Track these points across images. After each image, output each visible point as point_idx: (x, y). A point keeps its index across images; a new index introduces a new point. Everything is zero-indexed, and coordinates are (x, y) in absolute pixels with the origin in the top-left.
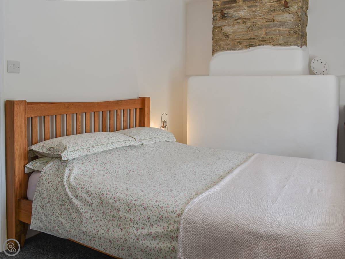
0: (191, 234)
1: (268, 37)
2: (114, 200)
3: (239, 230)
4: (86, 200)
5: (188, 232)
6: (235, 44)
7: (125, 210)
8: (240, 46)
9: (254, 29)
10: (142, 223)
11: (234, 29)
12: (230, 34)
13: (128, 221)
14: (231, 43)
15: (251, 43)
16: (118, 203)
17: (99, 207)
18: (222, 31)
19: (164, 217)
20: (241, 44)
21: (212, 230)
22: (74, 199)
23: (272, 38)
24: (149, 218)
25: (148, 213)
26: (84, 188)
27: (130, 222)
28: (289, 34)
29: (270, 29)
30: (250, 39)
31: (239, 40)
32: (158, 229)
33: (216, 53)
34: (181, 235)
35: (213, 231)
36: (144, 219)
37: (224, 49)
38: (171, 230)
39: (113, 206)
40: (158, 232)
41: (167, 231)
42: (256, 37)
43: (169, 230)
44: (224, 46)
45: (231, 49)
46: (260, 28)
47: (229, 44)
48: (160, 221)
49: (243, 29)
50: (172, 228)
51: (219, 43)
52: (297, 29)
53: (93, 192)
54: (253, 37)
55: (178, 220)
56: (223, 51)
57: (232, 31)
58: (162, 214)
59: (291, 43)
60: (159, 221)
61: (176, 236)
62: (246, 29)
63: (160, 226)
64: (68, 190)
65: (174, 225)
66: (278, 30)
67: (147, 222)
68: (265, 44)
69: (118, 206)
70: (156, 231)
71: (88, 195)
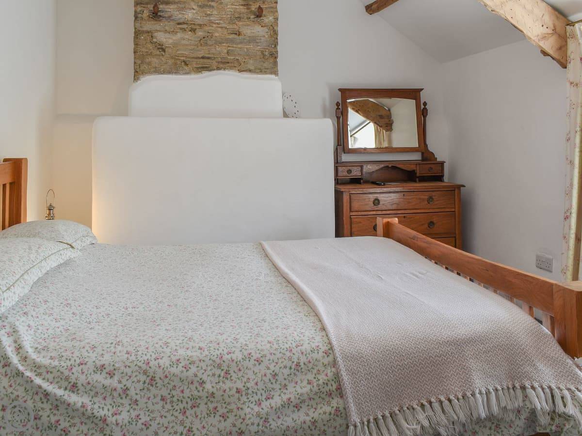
0: (363, 375)
1: (232, 58)
2: (181, 365)
3: (431, 344)
4: (104, 387)
5: (355, 374)
6: (176, 64)
7: (216, 376)
8: (186, 68)
9: (209, 42)
10: (265, 389)
11: (174, 38)
12: (167, 46)
13: (233, 396)
14: (170, 62)
15: (204, 65)
16: (193, 369)
17: (148, 389)
18: (154, 40)
19: (302, 364)
20: (186, 65)
21: (393, 357)
22: (69, 396)
23: (237, 60)
24: (275, 375)
25: (268, 368)
26: (86, 364)
27: (237, 395)
28: (262, 56)
29: (235, 46)
30: (203, 58)
31: (184, 58)
32: (301, 388)
33: (142, 76)
34: (347, 384)
35: (395, 358)
36: (266, 379)
37: (157, 71)
38: (325, 382)
39: (185, 379)
40: (302, 395)
41: (318, 385)
42: (212, 56)
43: (321, 382)
44: (157, 66)
45: (169, 73)
46: (219, 43)
47: (166, 63)
48: (297, 373)
49: (191, 40)
50: (326, 378)
51: (147, 60)
52: (274, 50)
53: (117, 365)
54: (207, 55)
55: (329, 362)
56: (154, 74)
57: (171, 41)
58: (296, 360)
59: (266, 70)
60: (295, 374)
61: (336, 389)
62: (196, 41)
63: (299, 382)
64: (38, 381)
65: (325, 372)
66: (247, 48)
67: (274, 383)
68: (227, 69)
69: (196, 376)
70: (298, 394)
71: (104, 374)
